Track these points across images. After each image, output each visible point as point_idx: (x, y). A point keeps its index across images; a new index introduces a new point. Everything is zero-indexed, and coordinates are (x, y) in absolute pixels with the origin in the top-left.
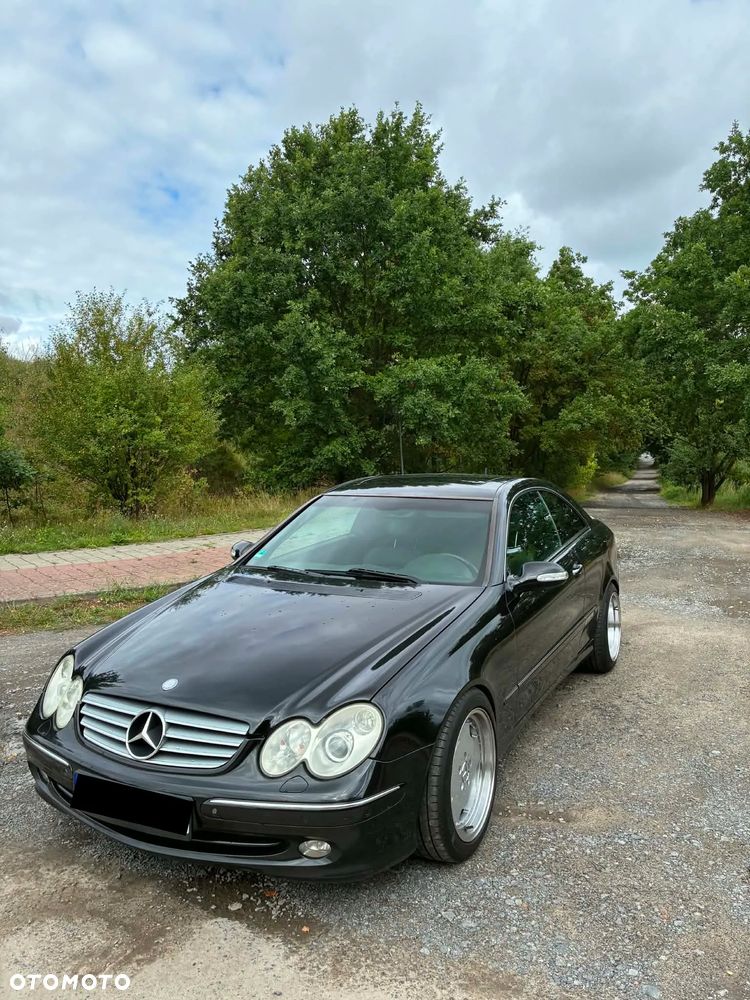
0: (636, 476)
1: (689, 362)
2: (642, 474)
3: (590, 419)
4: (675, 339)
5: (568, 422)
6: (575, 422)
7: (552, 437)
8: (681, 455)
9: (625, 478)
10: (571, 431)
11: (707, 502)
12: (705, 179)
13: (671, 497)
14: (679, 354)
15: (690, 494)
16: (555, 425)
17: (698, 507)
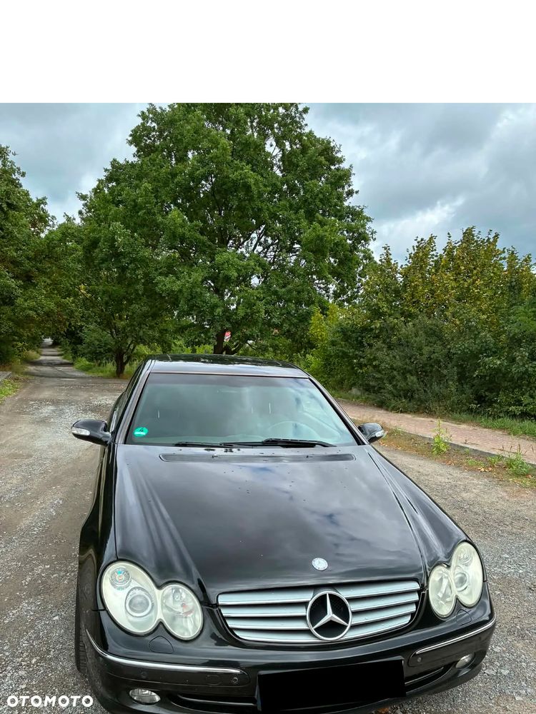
0: (43, 353)
1: (140, 272)
2: (46, 351)
3: (42, 308)
4: (129, 253)
5: (25, 309)
6: (31, 309)
7: (10, 319)
8: (93, 339)
9: (38, 355)
10: (28, 316)
11: (120, 374)
12: (131, 135)
13: (86, 369)
14: (133, 265)
15: (101, 368)
16: (13, 310)
17: (115, 377)
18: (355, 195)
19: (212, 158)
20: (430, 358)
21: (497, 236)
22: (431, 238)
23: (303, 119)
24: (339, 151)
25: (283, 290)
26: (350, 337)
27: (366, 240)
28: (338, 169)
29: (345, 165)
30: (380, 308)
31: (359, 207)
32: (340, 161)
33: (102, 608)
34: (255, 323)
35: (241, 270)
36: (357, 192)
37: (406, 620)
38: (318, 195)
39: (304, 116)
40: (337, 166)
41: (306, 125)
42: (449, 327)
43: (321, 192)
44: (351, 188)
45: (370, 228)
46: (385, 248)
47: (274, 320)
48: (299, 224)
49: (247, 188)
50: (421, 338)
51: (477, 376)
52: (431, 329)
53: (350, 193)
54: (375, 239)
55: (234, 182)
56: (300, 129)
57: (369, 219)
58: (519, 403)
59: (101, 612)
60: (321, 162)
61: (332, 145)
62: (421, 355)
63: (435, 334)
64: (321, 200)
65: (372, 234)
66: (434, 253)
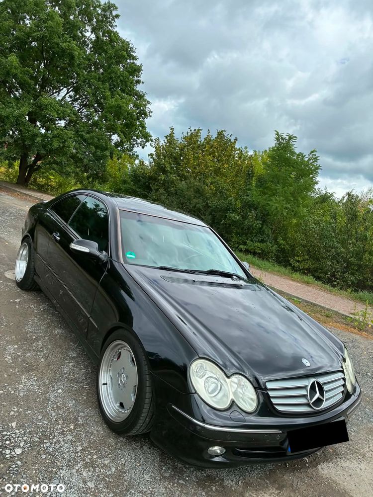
18: (141, 83)
19: (47, 27)
20: (195, 206)
21: (236, 139)
22: (199, 130)
23: (115, 21)
24: (134, 52)
25: (88, 135)
26: (140, 181)
27: (146, 115)
28: (133, 63)
29: (138, 63)
30: (165, 167)
31: (143, 92)
32: (134, 58)
33: (194, 392)
34: (65, 154)
35: (60, 114)
36: (143, 83)
37: (341, 396)
38: (119, 77)
39: (116, 19)
40: (132, 61)
41: (116, 26)
42: (208, 190)
43: (122, 76)
44: (139, 78)
45: (149, 108)
46: (171, 129)
47: (78, 155)
48: (104, 92)
49: (72, 57)
50: (191, 193)
51: (223, 223)
52: (198, 188)
53: (138, 82)
54: (151, 116)
55: (63, 50)
56: (112, 27)
57: (148, 102)
58: (245, 244)
59: (194, 394)
60: (124, 56)
61: (130, 46)
62: (190, 204)
63: (199, 192)
64: (121, 81)
65: (149, 112)
66: (199, 139)
